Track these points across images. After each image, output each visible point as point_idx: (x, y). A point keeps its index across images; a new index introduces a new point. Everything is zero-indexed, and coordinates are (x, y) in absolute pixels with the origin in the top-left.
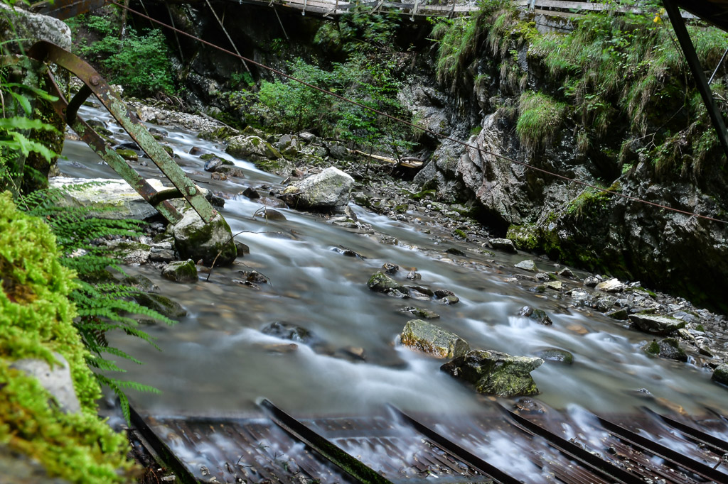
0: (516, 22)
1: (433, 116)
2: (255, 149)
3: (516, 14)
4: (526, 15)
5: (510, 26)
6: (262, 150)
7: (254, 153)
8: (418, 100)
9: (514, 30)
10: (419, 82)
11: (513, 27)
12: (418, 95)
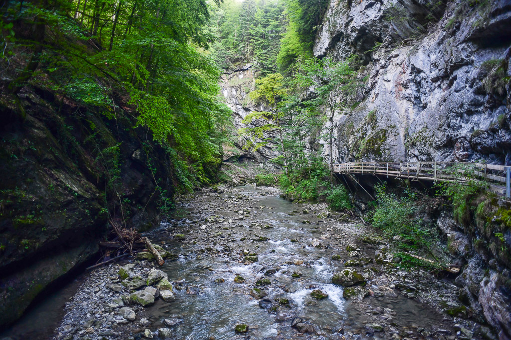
0: (495, 209)
1: (460, 239)
2: (346, 278)
3: (494, 202)
4: (503, 203)
5: (490, 212)
6: (350, 278)
7: (346, 281)
8: (449, 227)
9: (495, 217)
10: (448, 216)
11: (494, 214)
12: (449, 224)
